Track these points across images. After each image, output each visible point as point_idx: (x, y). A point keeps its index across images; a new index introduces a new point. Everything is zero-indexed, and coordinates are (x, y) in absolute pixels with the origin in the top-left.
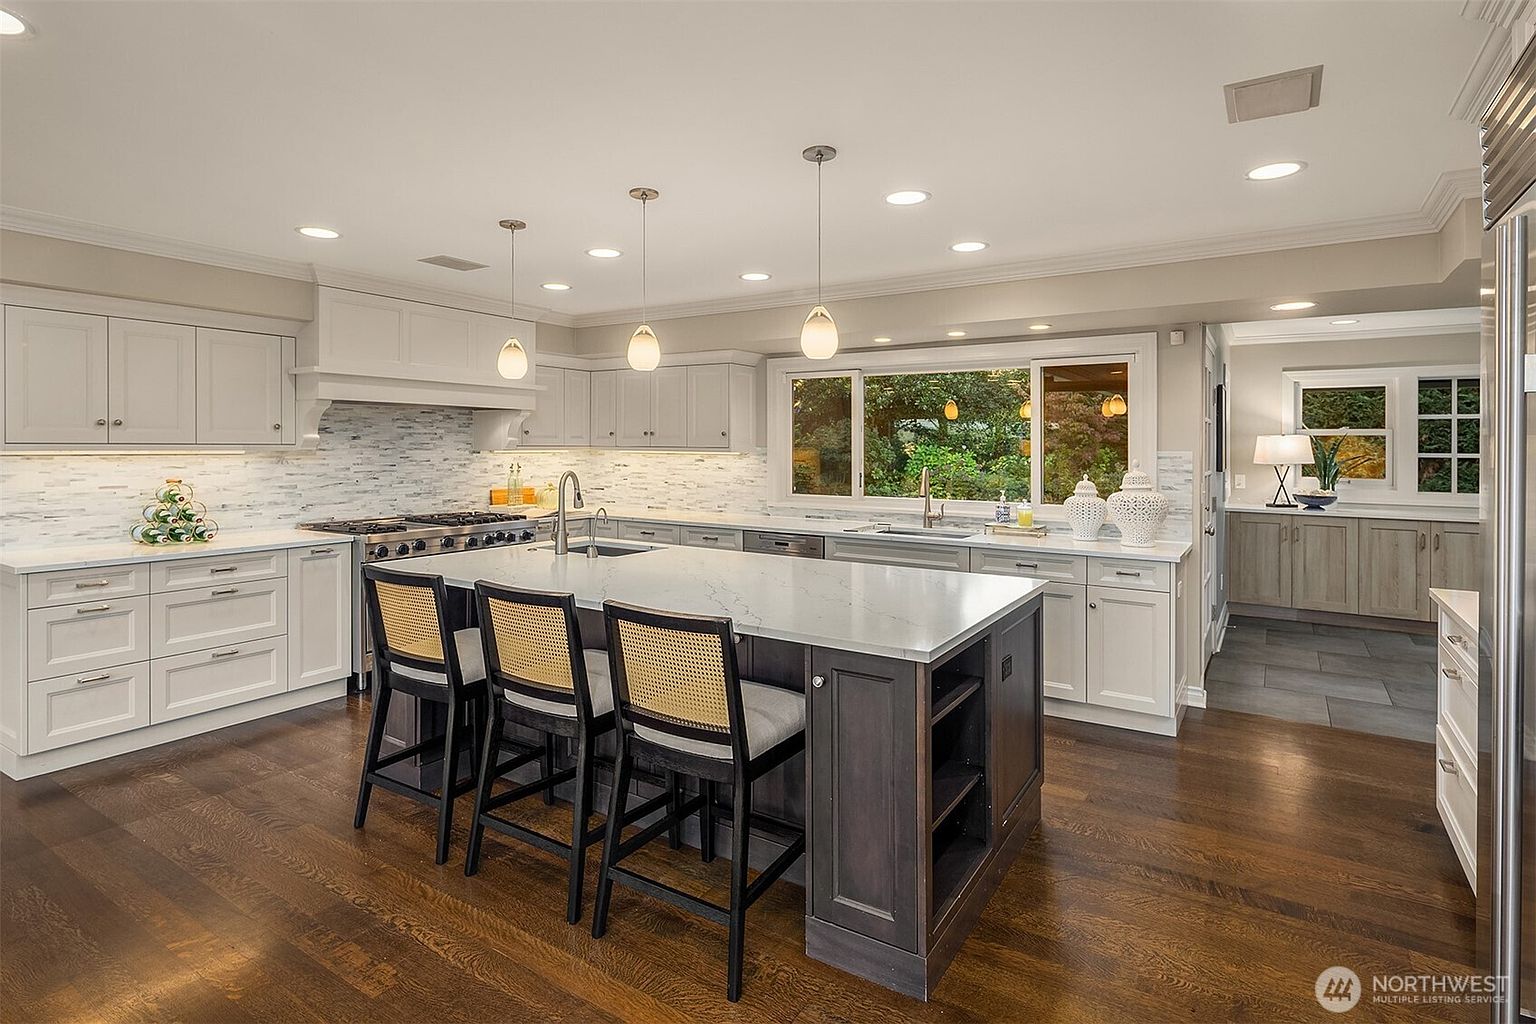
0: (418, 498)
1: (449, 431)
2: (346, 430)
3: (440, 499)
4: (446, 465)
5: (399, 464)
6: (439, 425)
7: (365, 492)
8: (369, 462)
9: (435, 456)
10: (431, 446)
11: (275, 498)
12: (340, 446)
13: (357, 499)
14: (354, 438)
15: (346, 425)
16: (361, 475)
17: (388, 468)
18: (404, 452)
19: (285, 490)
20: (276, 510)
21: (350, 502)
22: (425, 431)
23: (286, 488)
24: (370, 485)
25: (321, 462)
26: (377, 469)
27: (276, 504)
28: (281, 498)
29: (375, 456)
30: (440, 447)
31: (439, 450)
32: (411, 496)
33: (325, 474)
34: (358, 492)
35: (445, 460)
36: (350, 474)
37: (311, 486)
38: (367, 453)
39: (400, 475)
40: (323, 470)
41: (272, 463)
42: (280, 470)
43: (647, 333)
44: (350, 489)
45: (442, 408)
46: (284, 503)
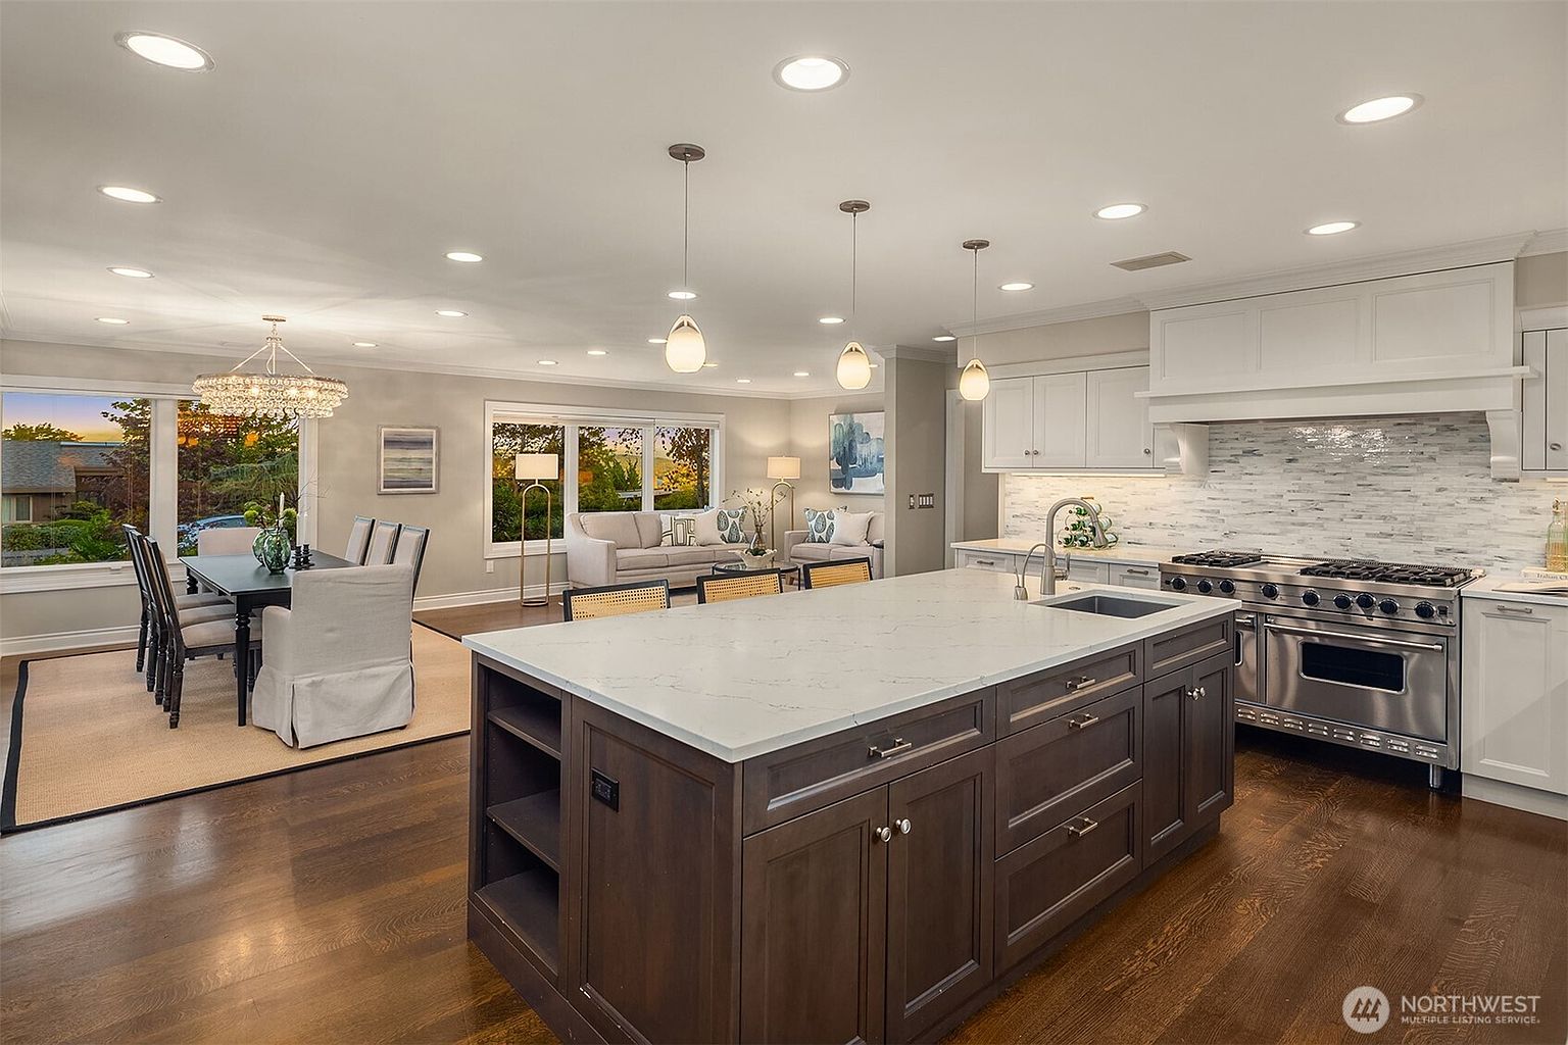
0: (1388, 540)
1: (1448, 449)
2: (1279, 452)
3: (1432, 546)
4: (1442, 498)
5: (1354, 492)
6: (1430, 440)
7: (1303, 524)
8: (1309, 488)
9: (1422, 485)
10: (1410, 470)
11: (1196, 521)
12: (1274, 470)
13: (1291, 532)
14: (1290, 461)
15: (1279, 447)
16: (1299, 504)
17: (1337, 498)
18: (1364, 478)
19: (1206, 514)
20: (1197, 533)
21: (1282, 533)
22: (1402, 449)
23: (1208, 512)
24: (1311, 517)
25: (1249, 487)
26: (1322, 498)
27: (1197, 526)
28: (1203, 522)
29: (1318, 482)
30: (1430, 471)
31: (1427, 477)
32: (1375, 535)
33: (1252, 501)
34: (1293, 524)
35: (1440, 490)
36: (1284, 502)
37: (1235, 512)
38: (1307, 479)
39: (1357, 507)
40: (1249, 496)
41: (1194, 486)
42: (1202, 494)
43: (856, 350)
44: (1282, 519)
45: (1434, 417)
46: (1205, 527)
